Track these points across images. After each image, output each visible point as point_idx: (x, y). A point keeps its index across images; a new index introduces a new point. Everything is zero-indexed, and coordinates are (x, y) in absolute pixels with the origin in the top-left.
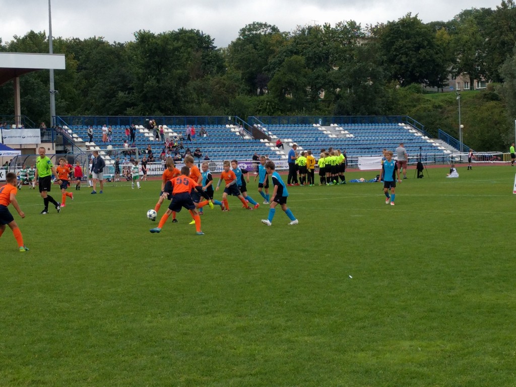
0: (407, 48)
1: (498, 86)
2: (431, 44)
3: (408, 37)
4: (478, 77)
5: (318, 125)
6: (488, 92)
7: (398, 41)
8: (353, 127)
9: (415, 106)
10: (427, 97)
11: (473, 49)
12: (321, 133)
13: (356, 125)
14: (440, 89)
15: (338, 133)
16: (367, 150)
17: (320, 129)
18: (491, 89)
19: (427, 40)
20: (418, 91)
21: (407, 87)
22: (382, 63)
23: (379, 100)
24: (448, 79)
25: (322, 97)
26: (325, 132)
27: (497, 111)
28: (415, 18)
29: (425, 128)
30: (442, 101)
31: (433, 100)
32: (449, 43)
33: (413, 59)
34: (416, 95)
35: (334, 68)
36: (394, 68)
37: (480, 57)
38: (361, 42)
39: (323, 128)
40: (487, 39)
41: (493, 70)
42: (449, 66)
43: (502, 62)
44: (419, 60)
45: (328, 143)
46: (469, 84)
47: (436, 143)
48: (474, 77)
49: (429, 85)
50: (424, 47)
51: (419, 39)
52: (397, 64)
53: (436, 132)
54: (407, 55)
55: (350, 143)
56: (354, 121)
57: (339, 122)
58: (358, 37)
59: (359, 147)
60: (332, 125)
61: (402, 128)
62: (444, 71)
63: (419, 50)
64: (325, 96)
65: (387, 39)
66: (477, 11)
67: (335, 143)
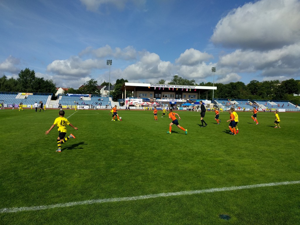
2: (296, 85)
3: (291, 83)
7: (288, 84)
8: (277, 103)
12: (269, 103)
15: (273, 104)
21: (290, 94)
28: (293, 79)
35: (272, 90)
44: (293, 88)
45: (271, 106)
50: (295, 86)
54: (290, 87)
56: (277, 101)
57: (274, 101)
60: (272, 102)
65: (286, 84)
67: (273, 106)
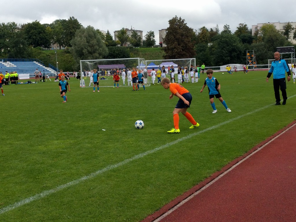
0: (35, 33)
1: (70, 48)
2: (44, 31)
3: (35, 29)
4: (62, 45)
5: (2, 62)
6: (66, 50)
7: (32, 30)
8: (16, 63)
9: (39, 55)
10: (44, 52)
11: (60, 34)
12: (3, 65)
13: (17, 62)
14: (48, 49)
15: (10, 65)
16: (22, 72)
17: (3, 63)
18: (68, 49)
19: (43, 30)
20: (40, 50)
21: (36, 48)
22: (26, 39)
23: (25, 52)
24: (51, 45)
25: (3, 51)
26: (5, 65)
27: (70, 57)
28: (38, 22)
29: (44, 63)
30: (50, 53)
31: (46, 53)
32: (51, 32)
33: (38, 37)
34: (40, 51)
35: (7, 40)
36: (31, 41)
37: (63, 37)
38: (17, 31)
39: (4, 63)
40: (65, 31)
41: (68, 42)
42: (51, 40)
43: (71, 39)
44: (40, 38)
45: (6, 69)
46: (59, 47)
47: (48, 69)
48: (61, 44)
49: (44, 47)
50: (42, 33)
51: (40, 30)
52: (32, 39)
53: (48, 65)
54: (35, 36)
55: (15, 69)
56: (16, 61)
57: (10, 61)
58: (16, 28)
59: (19, 70)
60: (7, 62)
61: (35, 63)
62: (50, 42)
63: (40, 34)
64: (4, 51)
65: (28, 29)
66: (61, 20)
67: (9, 69)
